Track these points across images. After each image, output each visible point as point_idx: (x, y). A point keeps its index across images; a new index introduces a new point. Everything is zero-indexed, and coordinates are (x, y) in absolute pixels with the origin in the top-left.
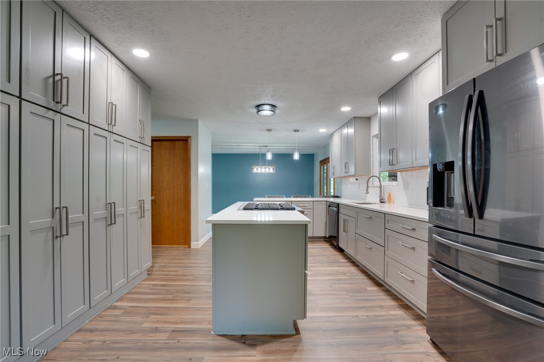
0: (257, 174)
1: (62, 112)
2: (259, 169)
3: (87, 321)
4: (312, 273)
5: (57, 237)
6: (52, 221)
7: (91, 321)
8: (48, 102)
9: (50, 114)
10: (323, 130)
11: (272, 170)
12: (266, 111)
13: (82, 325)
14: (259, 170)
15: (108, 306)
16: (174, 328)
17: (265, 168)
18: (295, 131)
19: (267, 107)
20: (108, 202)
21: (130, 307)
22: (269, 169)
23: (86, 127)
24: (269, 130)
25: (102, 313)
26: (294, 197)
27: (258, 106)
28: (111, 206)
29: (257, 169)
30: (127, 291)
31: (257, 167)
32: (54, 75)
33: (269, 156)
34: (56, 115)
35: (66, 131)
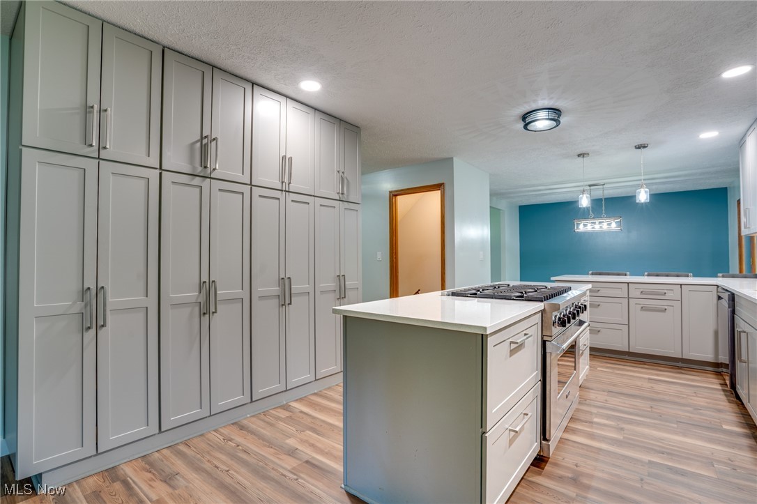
0: (584, 233)
1: (212, 176)
2: (589, 225)
3: (248, 416)
4: (621, 437)
5: (204, 314)
6: (198, 296)
7: (253, 416)
8: (194, 168)
9: (197, 181)
10: (709, 135)
11: (614, 226)
12: (542, 123)
13: (240, 419)
14: (589, 227)
15: (282, 404)
16: (313, 458)
17: (600, 223)
18: (638, 147)
19: (542, 114)
20: (281, 277)
21: (301, 412)
22: (609, 224)
23: (246, 189)
24: (581, 155)
25: (271, 411)
26: (649, 275)
27: (524, 117)
28: (285, 283)
29: (585, 225)
30: (316, 391)
31: (585, 222)
32: (202, 138)
33: (585, 202)
34: (204, 180)
35: (219, 198)
